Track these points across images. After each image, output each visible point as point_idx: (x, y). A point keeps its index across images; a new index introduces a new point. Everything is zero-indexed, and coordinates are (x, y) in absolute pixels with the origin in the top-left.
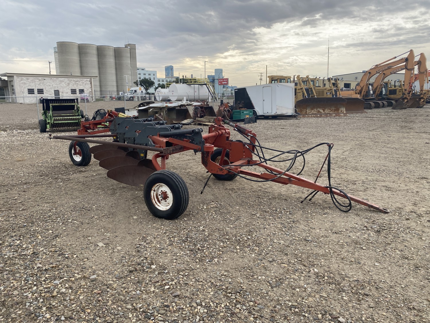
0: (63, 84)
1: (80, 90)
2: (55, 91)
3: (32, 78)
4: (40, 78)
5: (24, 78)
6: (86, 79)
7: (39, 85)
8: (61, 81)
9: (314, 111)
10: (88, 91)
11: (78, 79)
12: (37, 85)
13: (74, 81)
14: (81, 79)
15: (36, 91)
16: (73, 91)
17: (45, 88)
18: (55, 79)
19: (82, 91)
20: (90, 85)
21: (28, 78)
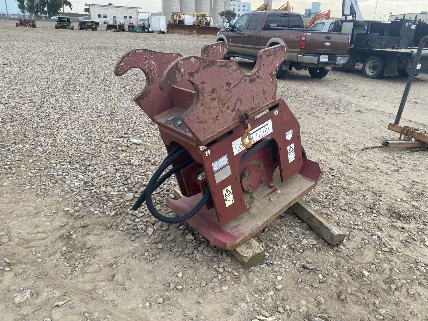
0: (119, 12)
1: (129, 17)
2: (114, 16)
3: (100, 7)
4: (105, 8)
5: (96, 7)
6: (134, 10)
7: (104, 12)
8: (118, 10)
9: (179, 31)
10: (135, 18)
11: (129, 9)
12: (103, 12)
13: (126, 10)
14: (131, 9)
15: (102, 16)
16: (125, 17)
17: (108, 14)
18: (114, 8)
19: (131, 18)
20: (136, 14)
21: (98, 7)
